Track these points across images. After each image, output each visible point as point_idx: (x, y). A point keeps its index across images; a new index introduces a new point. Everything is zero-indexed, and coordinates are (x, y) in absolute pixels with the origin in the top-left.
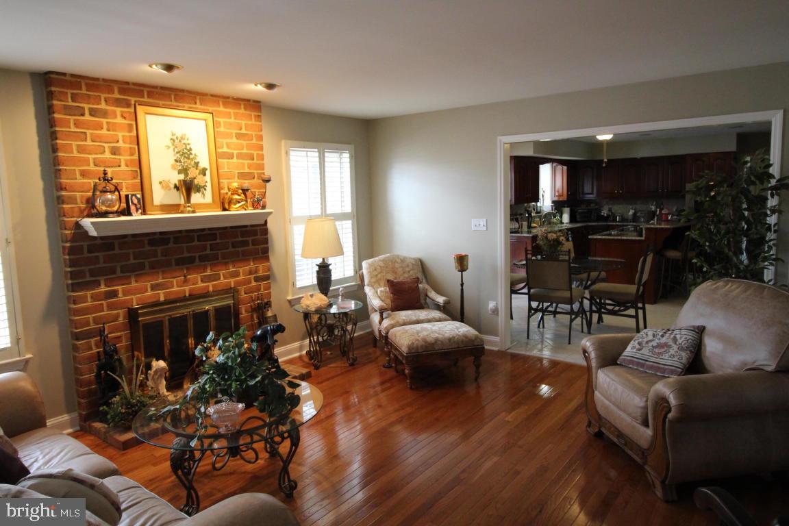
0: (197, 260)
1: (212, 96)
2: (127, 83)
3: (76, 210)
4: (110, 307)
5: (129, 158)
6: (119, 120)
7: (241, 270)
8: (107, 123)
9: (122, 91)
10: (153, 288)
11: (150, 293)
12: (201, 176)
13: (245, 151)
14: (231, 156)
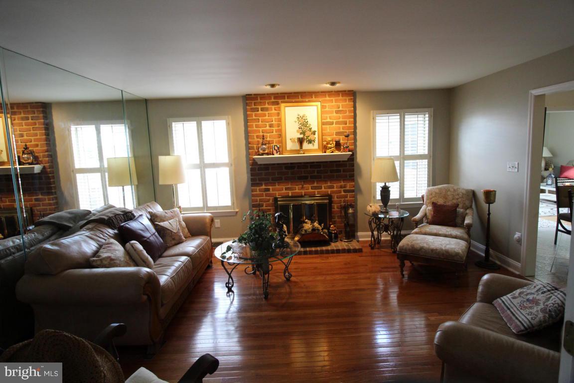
0: (309, 178)
1: (322, 92)
2: (278, 94)
3: (254, 152)
4: (266, 195)
5: (277, 128)
6: (273, 111)
7: (335, 185)
8: (268, 113)
9: (275, 98)
10: (286, 189)
11: (284, 191)
12: (313, 135)
13: (341, 120)
14: (332, 123)
